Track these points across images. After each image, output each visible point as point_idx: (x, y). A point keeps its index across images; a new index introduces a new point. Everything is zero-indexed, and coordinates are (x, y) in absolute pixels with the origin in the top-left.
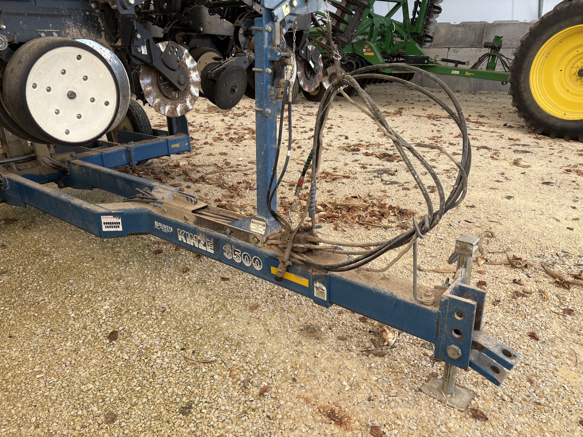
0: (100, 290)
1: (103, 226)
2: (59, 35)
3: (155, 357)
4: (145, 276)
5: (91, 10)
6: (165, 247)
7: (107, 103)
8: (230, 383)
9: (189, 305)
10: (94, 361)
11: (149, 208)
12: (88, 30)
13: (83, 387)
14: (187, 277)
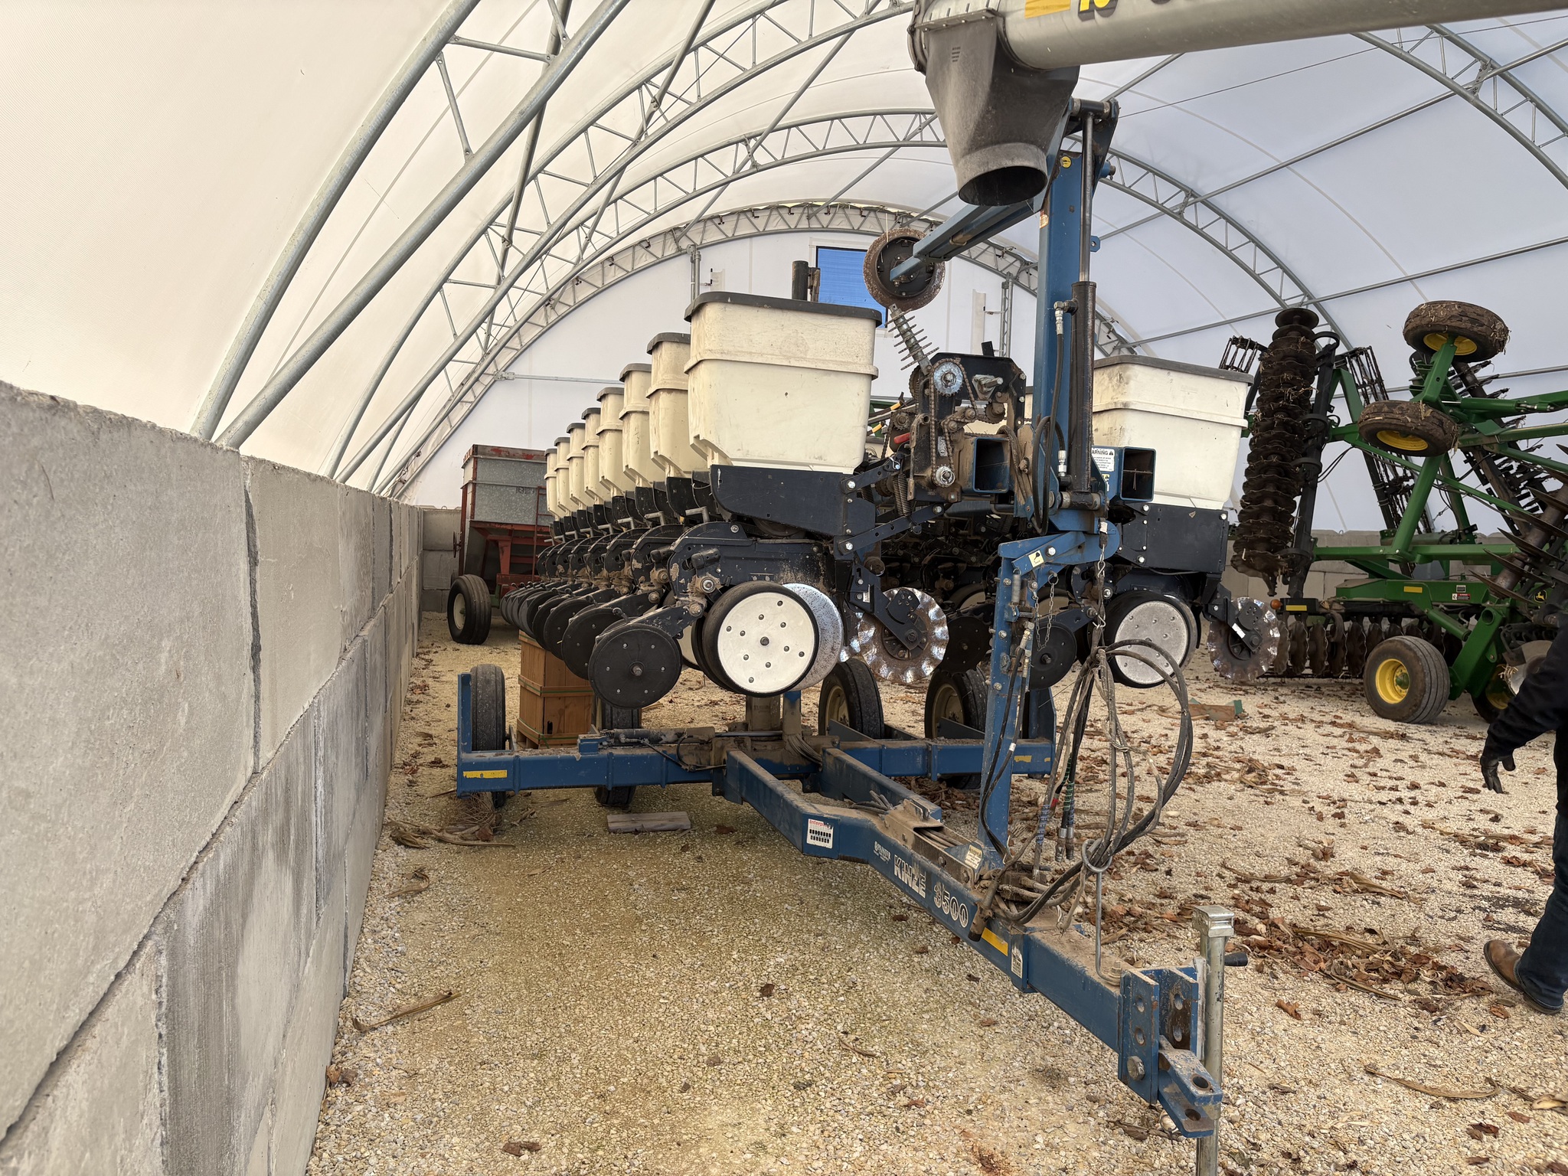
0: (786, 940)
1: (809, 835)
2: (771, 578)
3: (803, 1027)
4: (859, 941)
5: (812, 554)
6: (915, 915)
7: (802, 654)
8: (877, 1082)
9: (893, 992)
10: (730, 1008)
11: (875, 821)
12: (805, 574)
13: (702, 1026)
14: (916, 960)
